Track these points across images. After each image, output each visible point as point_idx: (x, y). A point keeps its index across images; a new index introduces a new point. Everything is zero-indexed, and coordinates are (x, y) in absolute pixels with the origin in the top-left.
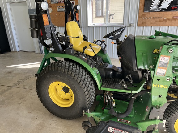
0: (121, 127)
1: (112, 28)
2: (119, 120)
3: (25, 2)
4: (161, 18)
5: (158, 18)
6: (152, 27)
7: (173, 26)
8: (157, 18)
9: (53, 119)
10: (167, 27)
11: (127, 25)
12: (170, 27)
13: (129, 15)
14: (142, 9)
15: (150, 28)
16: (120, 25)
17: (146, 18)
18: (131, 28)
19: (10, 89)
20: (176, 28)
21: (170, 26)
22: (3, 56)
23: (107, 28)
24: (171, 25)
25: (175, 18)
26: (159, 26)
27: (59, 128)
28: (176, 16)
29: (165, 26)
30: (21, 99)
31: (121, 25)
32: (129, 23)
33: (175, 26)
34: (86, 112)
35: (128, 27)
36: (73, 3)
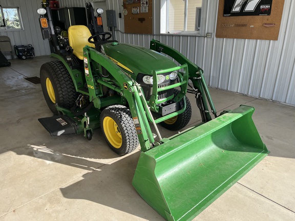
0: (66, 120)
1: (186, 38)
2: (75, 117)
3: (104, 1)
4: (246, 25)
5: (242, 25)
6: (235, 40)
10: (254, 41)
11: (203, 35)
12: (258, 41)
13: (206, 21)
15: (231, 40)
16: (195, 35)
18: (209, 39)
20: (268, 43)
23: (181, 37)
24: (261, 38)
25: (266, 27)
26: (243, 38)
32: (206, 32)
33: (266, 39)
36: (147, 3)
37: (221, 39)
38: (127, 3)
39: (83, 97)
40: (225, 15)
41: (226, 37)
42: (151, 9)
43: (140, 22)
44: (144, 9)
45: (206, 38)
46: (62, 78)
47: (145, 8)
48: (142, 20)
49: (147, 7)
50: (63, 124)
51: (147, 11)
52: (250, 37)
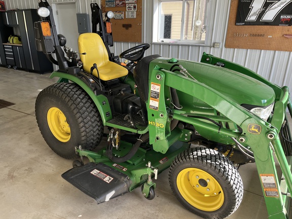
0: (109, 172)
1: (187, 47)
2: (114, 165)
3: (74, 3)
4: (263, 35)
5: (258, 35)
6: (249, 50)
7: (283, 50)
8: (256, 35)
9: (51, 156)
10: (272, 52)
11: (209, 45)
12: (277, 52)
13: (213, 29)
14: (233, 20)
15: (244, 51)
16: (198, 44)
17: (239, 35)
18: (216, 49)
19: (25, 116)
20: (288, 55)
21: (278, 50)
22: (41, 77)
23: (180, 46)
24: (280, 49)
25: (286, 38)
26: (259, 49)
27: (52, 165)
28: (288, 33)
29: (268, 50)
30: (30, 129)
31: (200, 45)
32: (213, 42)
33: (286, 51)
34: (77, 149)
35: (211, 47)
36: (135, 7)
37: (232, 50)
38: (107, 6)
39: (117, 133)
40: (238, 24)
41: (238, 47)
42: (140, 14)
43: (124, 28)
44: (131, 14)
45: (212, 48)
46: (84, 109)
47: (133, 13)
48: (127, 26)
49: (135, 12)
50: (107, 179)
51: (135, 17)
52: (267, 48)
